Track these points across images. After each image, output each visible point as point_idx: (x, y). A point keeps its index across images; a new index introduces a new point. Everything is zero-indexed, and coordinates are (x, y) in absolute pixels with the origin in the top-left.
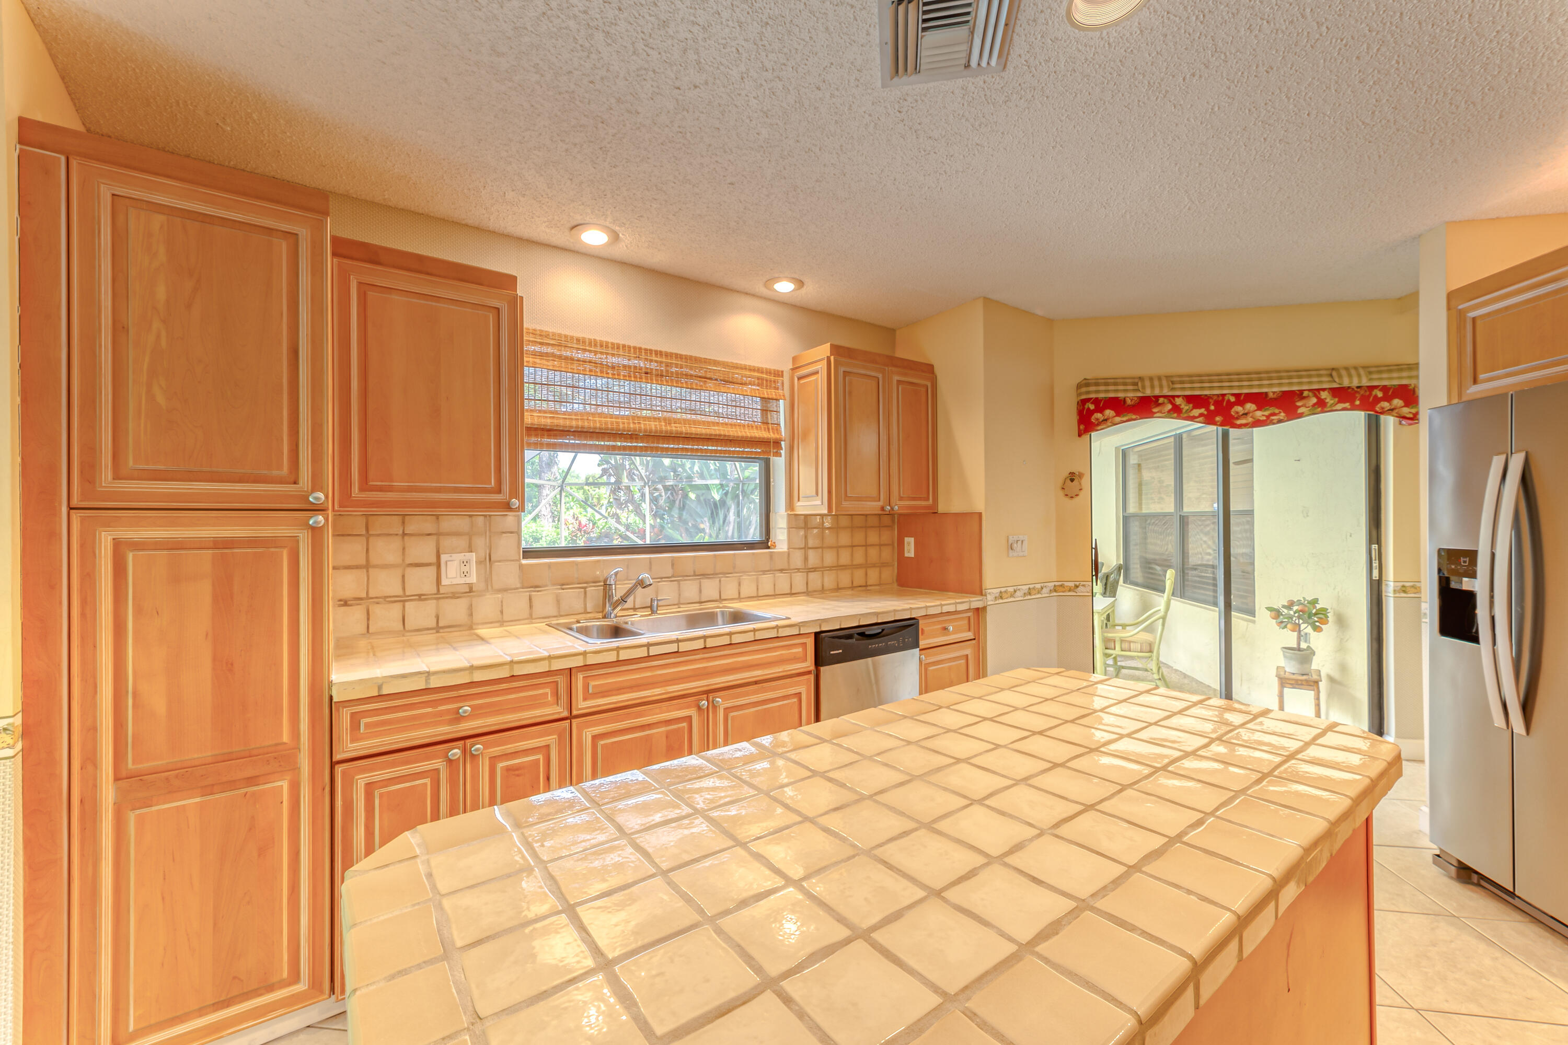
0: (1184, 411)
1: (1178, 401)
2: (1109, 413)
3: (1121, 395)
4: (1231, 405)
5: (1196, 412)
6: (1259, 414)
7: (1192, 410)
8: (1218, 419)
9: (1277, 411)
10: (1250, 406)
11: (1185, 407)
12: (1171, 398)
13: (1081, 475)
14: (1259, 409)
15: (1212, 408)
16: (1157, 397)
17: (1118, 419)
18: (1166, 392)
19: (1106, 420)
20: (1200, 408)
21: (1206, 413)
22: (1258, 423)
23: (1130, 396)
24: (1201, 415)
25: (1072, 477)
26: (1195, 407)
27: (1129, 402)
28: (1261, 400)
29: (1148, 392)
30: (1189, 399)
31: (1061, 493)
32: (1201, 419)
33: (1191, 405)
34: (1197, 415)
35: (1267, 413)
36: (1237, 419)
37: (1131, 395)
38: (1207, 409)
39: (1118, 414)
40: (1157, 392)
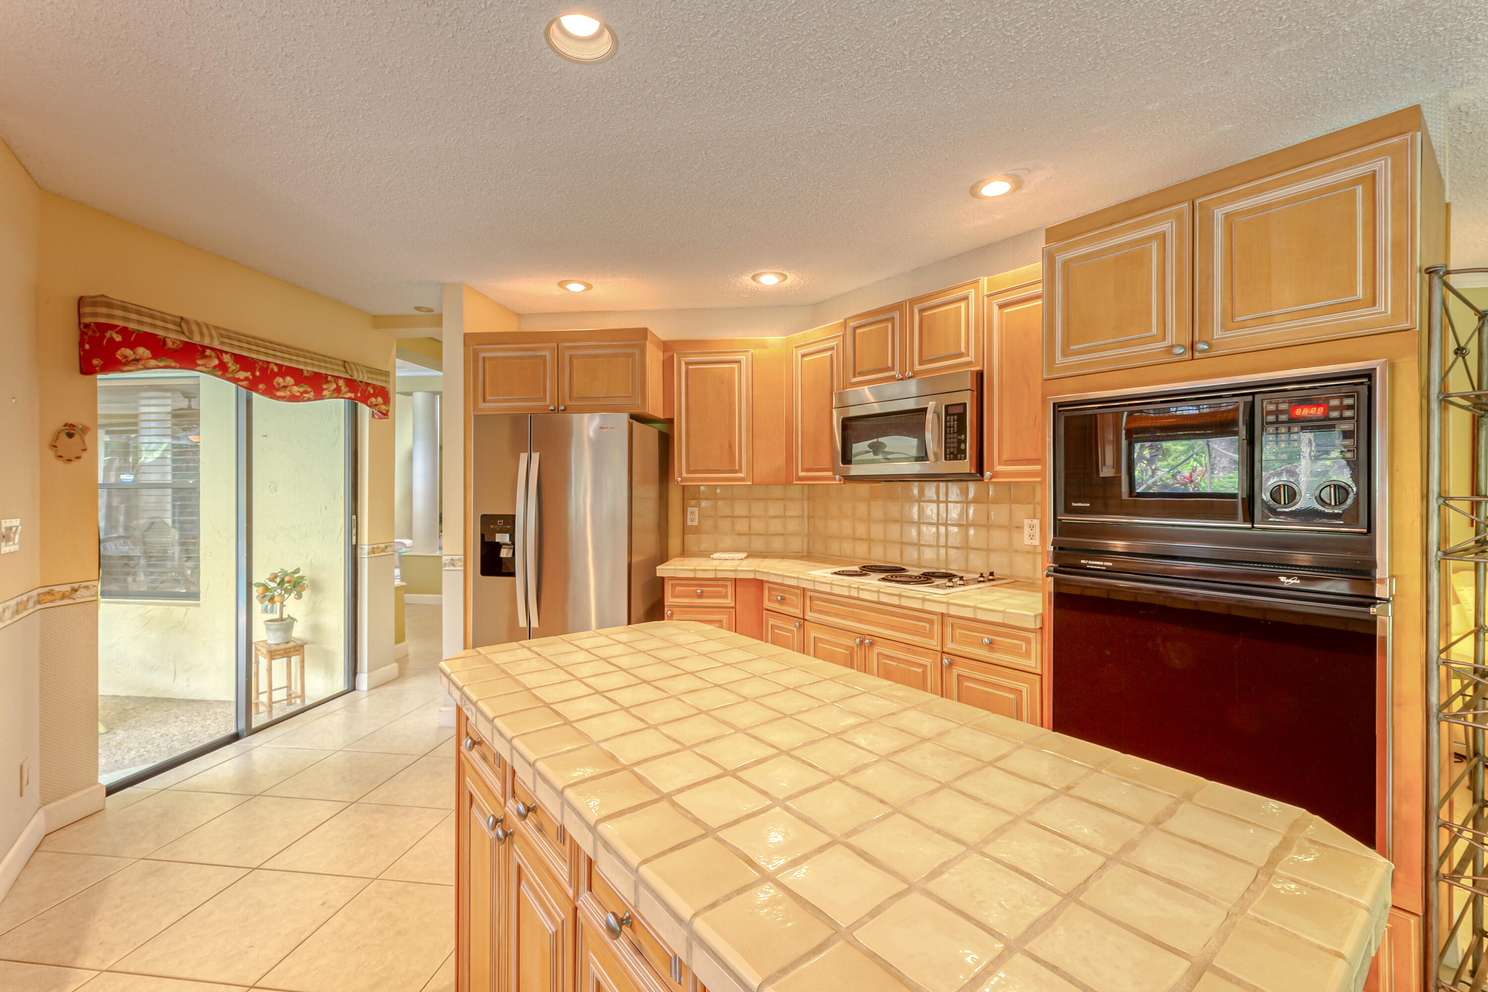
0: (230, 370)
1: (226, 358)
2: (142, 351)
3: (161, 333)
4: (274, 375)
5: (242, 375)
6: (296, 389)
7: (238, 371)
8: (261, 386)
9: (309, 389)
10: (289, 380)
11: (232, 366)
12: (219, 353)
13: (85, 430)
14: (296, 384)
15: (258, 373)
16: (204, 348)
17: (153, 362)
18: (216, 345)
19: (137, 360)
20: (246, 371)
21: (251, 377)
22: (293, 398)
23: (173, 338)
24: (246, 379)
25: (70, 431)
26: (241, 369)
27: (170, 344)
28: (298, 375)
29: (197, 339)
30: (237, 358)
31: (50, 453)
32: (245, 383)
33: (238, 366)
34: (242, 378)
35: (301, 390)
36: (278, 390)
37: (173, 336)
38: (253, 374)
39: (155, 356)
40: (206, 342)
